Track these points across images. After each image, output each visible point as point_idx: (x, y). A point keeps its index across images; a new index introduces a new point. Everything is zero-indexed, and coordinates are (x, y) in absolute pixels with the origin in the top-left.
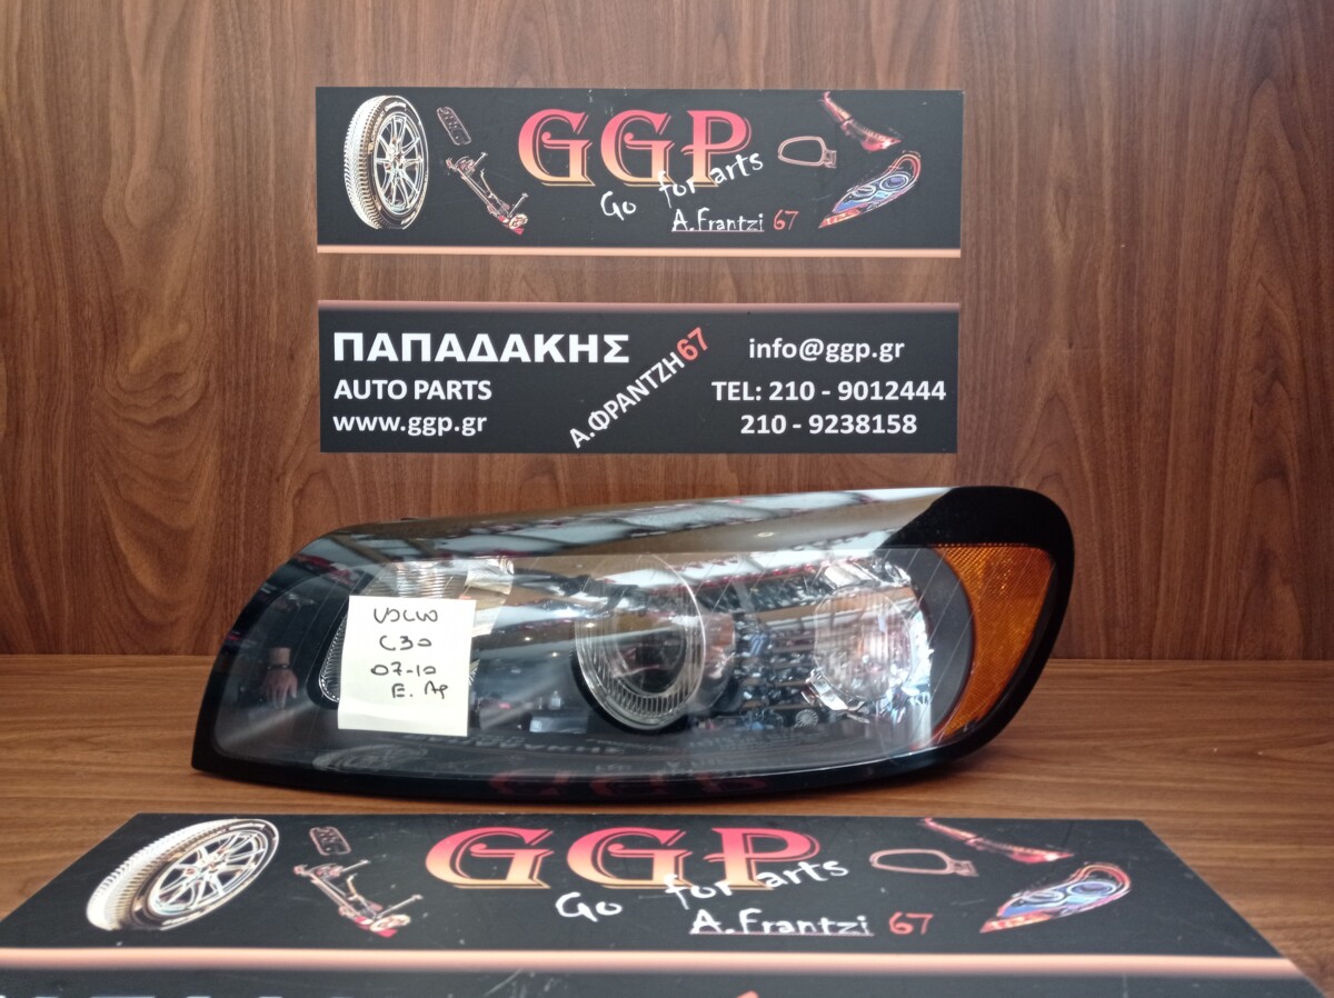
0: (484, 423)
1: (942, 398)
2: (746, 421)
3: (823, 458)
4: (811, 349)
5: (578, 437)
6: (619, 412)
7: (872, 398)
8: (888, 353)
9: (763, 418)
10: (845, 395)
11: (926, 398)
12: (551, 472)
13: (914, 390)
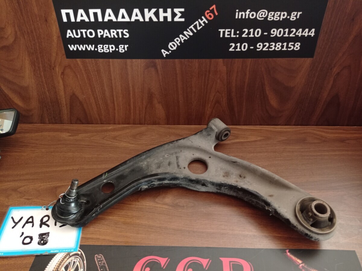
0: (127, 47)
1: (312, 36)
2: (232, 46)
3: (260, 60)
4: (262, 14)
5: (165, 53)
6: (181, 42)
7: (284, 36)
8: (294, 16)
9: (238, 45)
10: (273, 34)
11: (306, 36)
12: (155, 66)
13: (302, 33)
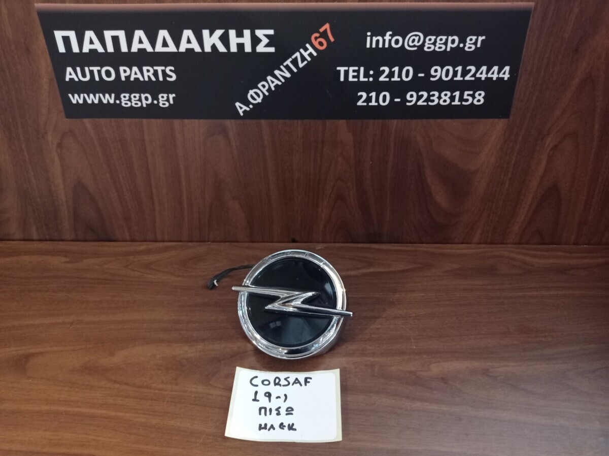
0: (174, 98)
1: (506, 79)
2: (361, 96)
3: (414, 122)
4: (413, 41)
5: (241, 108)
6: (269, 90)
7: (455, 79)
8: (472, 43)
9: (373, 94)
10: (435, 76)
11: (495, 79)
12: (224, 132)
13: (487, 73)
